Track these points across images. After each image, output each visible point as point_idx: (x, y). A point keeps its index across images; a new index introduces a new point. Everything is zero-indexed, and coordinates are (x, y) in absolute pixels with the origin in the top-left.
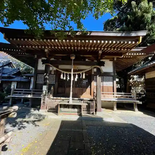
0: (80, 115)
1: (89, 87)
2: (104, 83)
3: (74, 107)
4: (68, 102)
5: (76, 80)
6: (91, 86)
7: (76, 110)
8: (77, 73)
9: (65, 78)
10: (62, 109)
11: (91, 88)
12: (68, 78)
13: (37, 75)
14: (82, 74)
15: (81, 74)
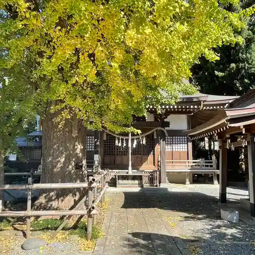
0: (142, 186)
1: (152, 153)
3: (134, 178)
4: (127, 173)
5: (134, 146)
6: (154, 152)
7: (137, 182)
8: (135, 137)
9: (120, 145)
10: (120, 181)
11: (154, 154)
12: (125, 145)
14: (142, 138)
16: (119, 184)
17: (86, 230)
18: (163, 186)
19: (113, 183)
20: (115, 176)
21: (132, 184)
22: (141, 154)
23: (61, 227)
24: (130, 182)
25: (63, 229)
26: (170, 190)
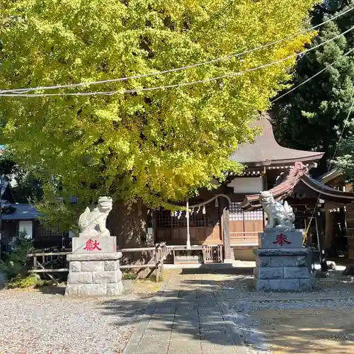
0: (203, 263)
1: (218, 223)
2: (246, 216)
3: (193, 253)
4: (185, 248)
6: (220, 222)
7: (196, 257)
10: (178, 257)
11: (220, 225)
16: (177, 261)
17: (155, 277)
18: (226, 261)
19: (170, 260)
20: (172, 251)
21: (191, 260)
22: (203, 226)
23: (138, 277)
24: (189, 258)
25: (139, 279)
26: (234, 266)
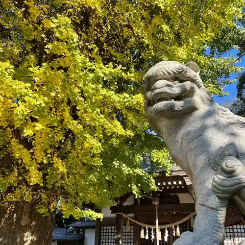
5: (166, 239)
8: (166, 227)
9: (147, 237)
12: (153, 237)
13: (101, 229)
14: (176, 227)
15: (173, 228)
